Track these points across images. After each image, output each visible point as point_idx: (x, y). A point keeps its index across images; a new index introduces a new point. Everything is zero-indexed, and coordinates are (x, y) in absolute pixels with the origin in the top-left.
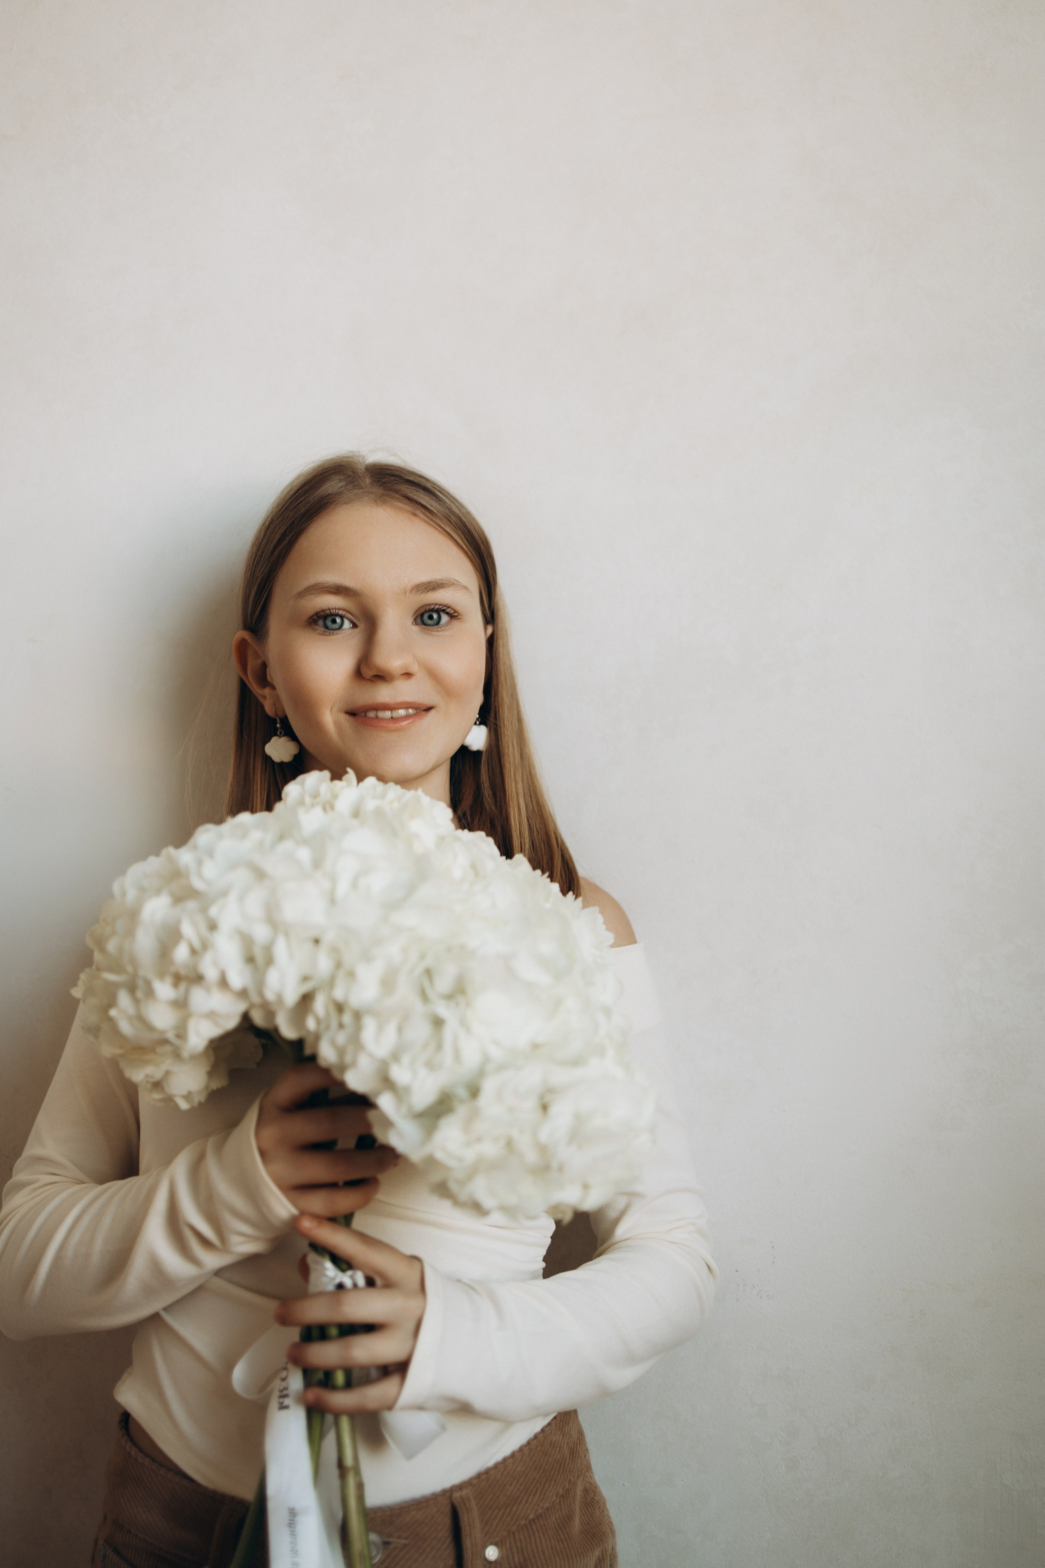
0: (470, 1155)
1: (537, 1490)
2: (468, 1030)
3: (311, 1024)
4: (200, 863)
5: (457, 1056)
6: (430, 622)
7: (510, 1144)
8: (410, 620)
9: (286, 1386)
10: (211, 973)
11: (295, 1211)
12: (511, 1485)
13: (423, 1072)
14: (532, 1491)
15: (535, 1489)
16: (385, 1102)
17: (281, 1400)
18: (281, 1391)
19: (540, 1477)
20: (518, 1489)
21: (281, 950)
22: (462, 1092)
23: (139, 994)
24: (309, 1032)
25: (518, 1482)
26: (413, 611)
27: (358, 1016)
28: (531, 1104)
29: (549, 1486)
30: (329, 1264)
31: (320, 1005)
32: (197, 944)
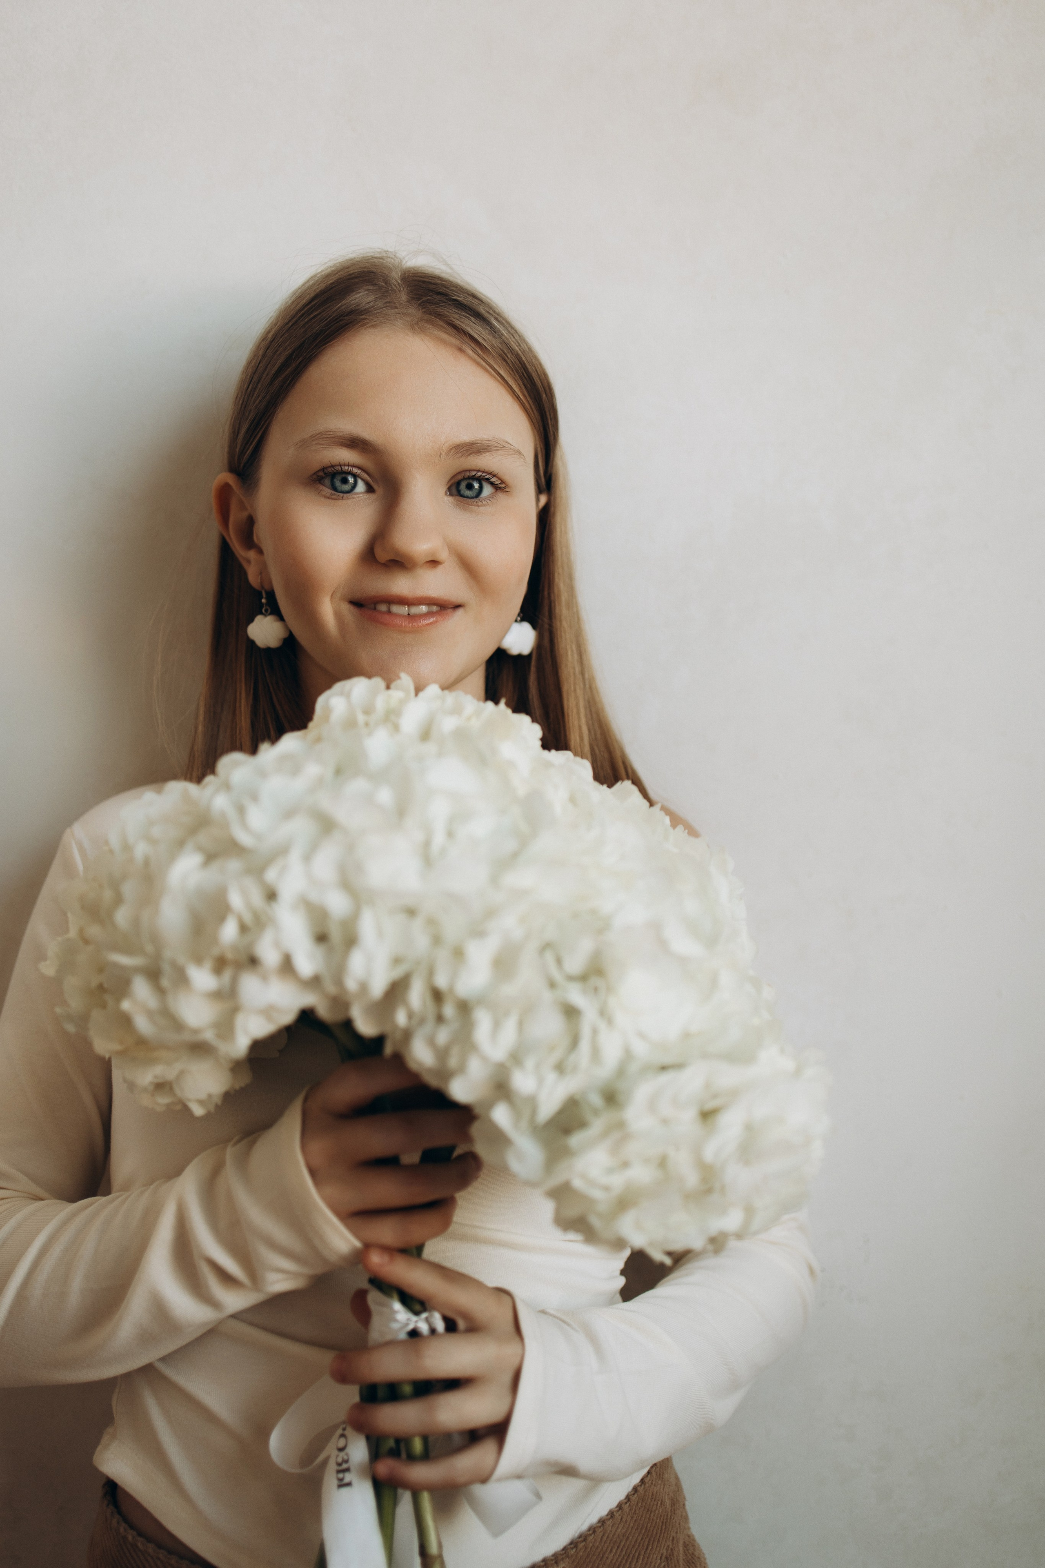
0: (617, 1181)
1: (639, 1554)
2: (610, 1021)
3: (401, 1018)
4: (241, 810)
5: (596, 1054)
6: (468, 493)
7: (663, 1163)
8: (443, 489)
9: (346, 1458)
10: (270, 956)
11: (358, 1244)
12: (611, 1552)
13: (551, 1077)
14: (634, 1556)
15: (637, 1554)
16: (501, 1115)
17: (341, 1475)
18: (339, 1464)
19: (642, 1539)
20: (619, 1556)
21: (367, 926)
22: (596, 1100)
23: (165, 982)
24: (395, 1026)
25: (618, 1547)
26: (448, 477)
27: (465, 1008)
28: (688, 1117)
29: (652, 1548)
30: (397, 1306)
31: (417, 996)
32: (248, 918)
